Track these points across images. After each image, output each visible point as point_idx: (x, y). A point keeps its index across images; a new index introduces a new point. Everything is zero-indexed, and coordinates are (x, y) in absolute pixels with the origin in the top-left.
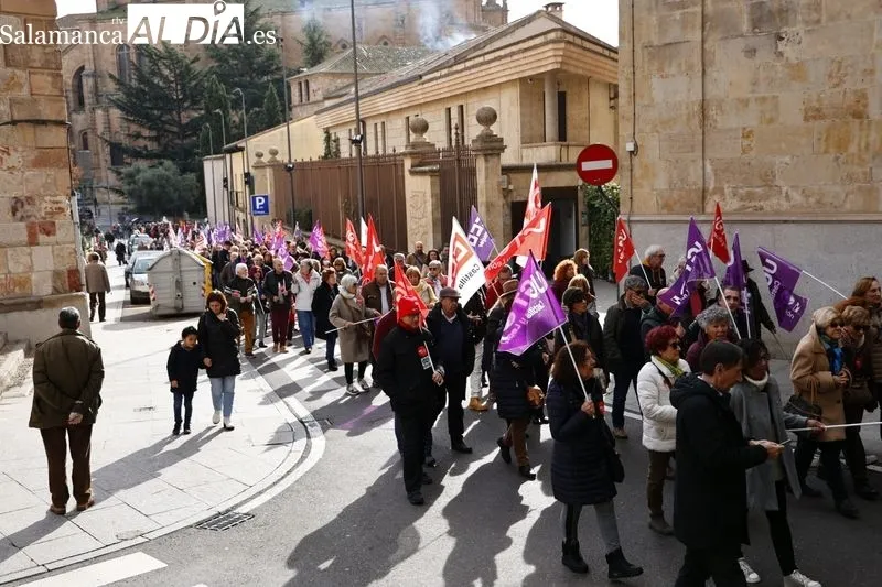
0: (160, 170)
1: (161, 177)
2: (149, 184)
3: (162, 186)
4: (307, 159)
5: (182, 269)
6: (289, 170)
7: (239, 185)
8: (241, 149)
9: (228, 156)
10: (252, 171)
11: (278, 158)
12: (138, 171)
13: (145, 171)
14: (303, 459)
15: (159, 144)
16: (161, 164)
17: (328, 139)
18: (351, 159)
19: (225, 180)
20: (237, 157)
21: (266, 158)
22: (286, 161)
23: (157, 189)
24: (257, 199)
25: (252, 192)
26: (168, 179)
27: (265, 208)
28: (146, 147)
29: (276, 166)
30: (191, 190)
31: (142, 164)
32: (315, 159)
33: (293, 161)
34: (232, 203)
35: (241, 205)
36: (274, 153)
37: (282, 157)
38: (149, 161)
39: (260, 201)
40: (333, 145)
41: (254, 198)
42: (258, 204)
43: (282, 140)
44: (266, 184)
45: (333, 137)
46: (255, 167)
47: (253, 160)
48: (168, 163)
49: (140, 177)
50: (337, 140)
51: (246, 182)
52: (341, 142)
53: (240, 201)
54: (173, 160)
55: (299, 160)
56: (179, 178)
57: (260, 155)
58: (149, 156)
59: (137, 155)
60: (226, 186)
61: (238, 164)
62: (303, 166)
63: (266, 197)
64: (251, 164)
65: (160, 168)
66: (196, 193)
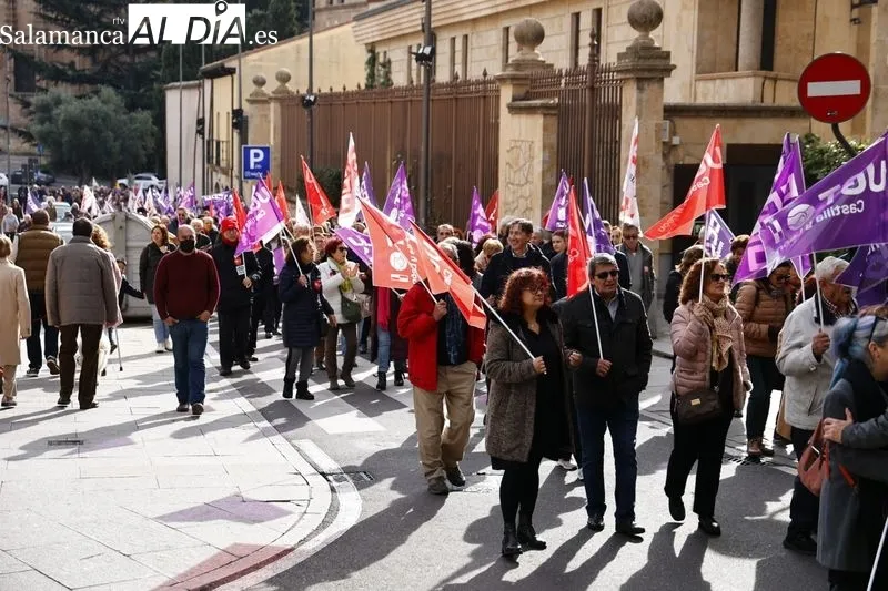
0: (94, 103)
1: (93, 114)
2: (74, 124)
3: (96, 130)
4: (338, 89)
5: (130, 244)
6: (309, 104)
7: (223, 129)
8: (231, 72)
9: (208, 83)
10: (246, 107)
11: (291, 86)
12: (58, 102)
13: (69, 103)
14: (324, 524)
15: (94, 62)
16: (96, 92)
17: (372, 62)
18: (410, 88)
19: (201, 122)
20: (222, 85)
21: (271, 87)
22: (303, 91)
23: (86, 132)
24: (252, 152)
25: (243, 139)
26: (106, 118)
27: (264, 167)
28: (72, 65)
29: (285, 99)
30: (142, 138)
31: (65, 91)
32: (352, 87)
33: (315, 91)
34: (209, 160)
35: (223, 164)
36: (284, 78)
37: (298, 86)
38: (77, 87)
39: (257, 155)
40: (380, 71)
41: (247, 151)
42: (253, 160)
43: (298, 59)
44: (267, 129)
45: (381, 59)
46: (251, 102)
47: (249, 89)
48: (107, 91)
49: (60, 112)
50: (387, 64)
51: (235, 126)
52: (394, 67)
53: (223, 155)
54: (116, 87)
55: (325, 90)
56: (124, 117)
57: (260, 82)
58: (78, 79)
59: (58, 75)
60: (200, 132)
61: (223, 95)
62: (330, 99)
63: (266, 150)
64: (246, 96)
65: (95, 99)
66: (151, 143)
